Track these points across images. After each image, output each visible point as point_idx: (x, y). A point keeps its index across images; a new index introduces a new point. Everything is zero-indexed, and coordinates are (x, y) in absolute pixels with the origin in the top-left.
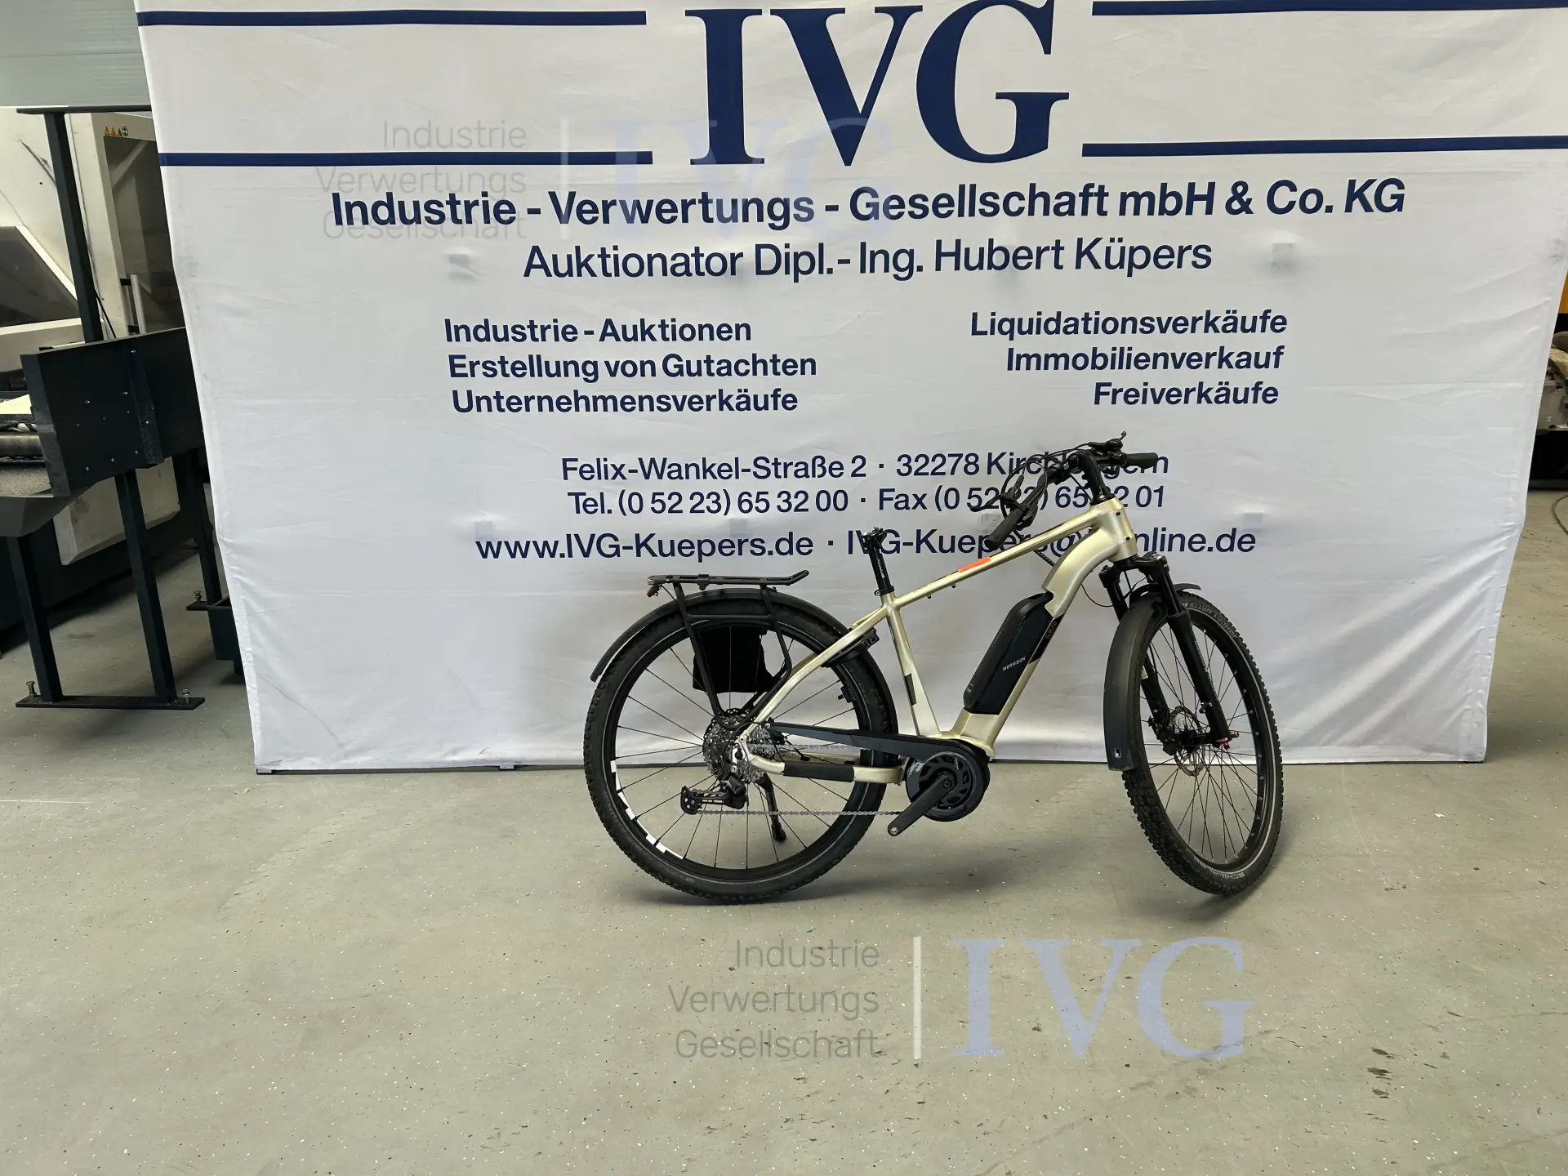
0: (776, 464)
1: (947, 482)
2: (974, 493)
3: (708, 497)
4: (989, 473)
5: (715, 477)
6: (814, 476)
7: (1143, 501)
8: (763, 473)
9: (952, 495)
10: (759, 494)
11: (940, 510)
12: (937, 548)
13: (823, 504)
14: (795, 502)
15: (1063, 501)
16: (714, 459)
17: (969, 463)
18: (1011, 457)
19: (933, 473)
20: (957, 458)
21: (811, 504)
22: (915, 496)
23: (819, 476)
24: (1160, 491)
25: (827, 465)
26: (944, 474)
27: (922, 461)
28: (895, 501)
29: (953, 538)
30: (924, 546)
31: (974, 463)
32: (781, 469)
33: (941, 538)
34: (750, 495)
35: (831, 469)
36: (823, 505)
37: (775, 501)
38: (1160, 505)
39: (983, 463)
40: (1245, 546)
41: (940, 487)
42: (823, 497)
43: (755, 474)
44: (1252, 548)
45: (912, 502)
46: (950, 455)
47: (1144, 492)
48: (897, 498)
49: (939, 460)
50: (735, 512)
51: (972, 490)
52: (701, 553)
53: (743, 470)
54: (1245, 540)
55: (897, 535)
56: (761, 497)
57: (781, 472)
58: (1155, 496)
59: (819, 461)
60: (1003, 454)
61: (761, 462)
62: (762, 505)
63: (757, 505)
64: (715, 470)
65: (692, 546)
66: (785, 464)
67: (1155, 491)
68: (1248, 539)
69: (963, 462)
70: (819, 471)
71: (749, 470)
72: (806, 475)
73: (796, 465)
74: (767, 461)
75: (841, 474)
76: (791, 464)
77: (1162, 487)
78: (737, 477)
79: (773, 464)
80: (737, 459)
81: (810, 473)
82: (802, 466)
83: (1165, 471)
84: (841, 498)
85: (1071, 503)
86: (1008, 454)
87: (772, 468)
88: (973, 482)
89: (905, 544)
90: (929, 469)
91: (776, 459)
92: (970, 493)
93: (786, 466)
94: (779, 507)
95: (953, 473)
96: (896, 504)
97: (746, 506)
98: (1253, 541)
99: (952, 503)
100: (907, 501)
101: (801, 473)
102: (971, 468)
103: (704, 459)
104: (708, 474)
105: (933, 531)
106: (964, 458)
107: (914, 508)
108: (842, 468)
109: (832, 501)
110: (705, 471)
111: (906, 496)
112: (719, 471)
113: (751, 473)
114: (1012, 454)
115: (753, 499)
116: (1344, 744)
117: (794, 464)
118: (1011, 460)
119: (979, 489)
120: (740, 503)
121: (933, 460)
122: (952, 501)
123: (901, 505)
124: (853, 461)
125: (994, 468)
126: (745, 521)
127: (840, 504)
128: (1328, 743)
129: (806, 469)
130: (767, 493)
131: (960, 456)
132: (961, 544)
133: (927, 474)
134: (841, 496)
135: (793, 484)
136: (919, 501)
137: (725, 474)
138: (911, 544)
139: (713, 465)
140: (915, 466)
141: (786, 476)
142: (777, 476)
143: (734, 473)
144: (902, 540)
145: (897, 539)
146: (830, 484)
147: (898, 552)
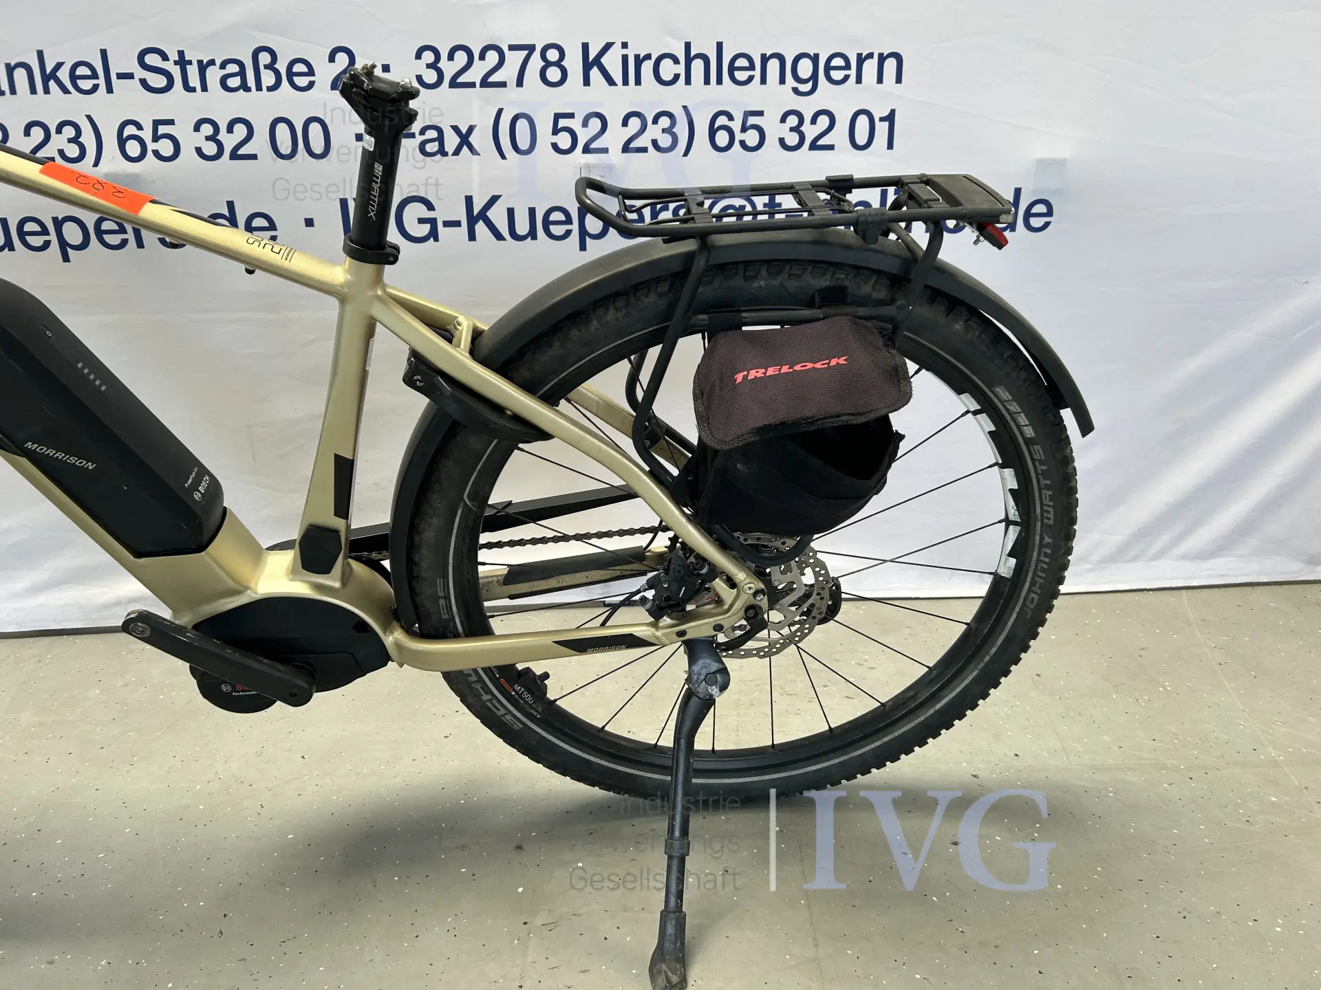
0: (182, 62)
1: (511, 101)
2: (562, 123)
3: (59, 130)
4: (587, 82)
5: (66, 91)
6: (259, 88)
7: (861, 139)
8: (160, 81)
9: (522, 127)
10: (157, 123)
11: (503, 157)
12: (504, 229)
13: (285, 146)
14: (229, 141)
15: (722, 138)
16: (62, 53)
17: (548, 64)
18: (625, 52)
19: (485, 83)
20: (525, 53)
21: (259, 144)
22: (456, 129)
23: (270, 89)
24: (890, 118)
25: (282, 66)
26: (503, 84)
27: (461, 58)
28: (420, 139)
29: (532, 211)
30: (480, 227)
31: (558, 64)
32: (193, 71)
33: (511, 212)
34: (140, 127)
35: (291, 75)
36: (285, 148)
37: (190, 140)
38: (890, 146)
39: (574, 63)
40: (1036, 222)
41: (500, 111)
42: (282, 129)
43: (144, 82)
44: (1047, 225)
45: (452, 141)
46: (512, 48)
47: (863, 121)
48: (422, 132)
49: (492, 57)
50: (112, 163)
51: (558, 116)
52: (63, 244)
53: (121, 76)
54: (1036, 209)
55: (430, 207)
56: (162, 130)
57: (194, 81)
58: (881, 128)
59: (265, 58)
60: (608, 46)
61: (152, 60)
62: (166, 148)
63: (155, 146)
64: (63, 75)
65: (45, 231)
66: (200, 62)
67: (882, 119)
68: (1040, 208)
69: (536, 63)
70: (268, 78)
71: (130, 76)
72: (245, 87)
73: (223, 66)
74: (165, 58)
75: (311, 85)
76: (212, 62)
77: (893, 112)
78: (110, 90)
79: (176, 63)
80: (104, 53)
81: (251, 82)
82: (233, 68)
83: (899, 80)
84: (315, 130)
85: (737, 143)
86: (618, 45)
87: (176, 71)
88: (560, 99)
89: (447, 224)
90: (475, 74)
91: (181, 53)
92: (556, 123)
93: (203, 67)
94: (199, 151)
95: (520, 83)
96: (422, 147)
97: (133, 149)
98: (1050, 213)
99: (524, 143)
100: (440, 139)
101: (234, 82)
102: (554, 74)
103: (40, 54)
104: (52, 84)
105: (494, 199)
106: (537, 54)
107: (457, 152)
108: (311, 72)
109: (300, 139)
110: (46, 79)
111: (439, 130)
112: (74, 78)
113: (136, 82)
114: (625, 45)
115: (147, 135)
116: (1184, 557)
117: (218, 62)
118: (625, 58)
119: (571, 116)
120: (122, 142)
121: (482, 57)
122: (523, 141)
123: (431, 148)
124: (332, 59)
125: (595, 73)
126: (135, 177)
127: (317, 145)
128: (1158, 556)
129: (242, 73)
130: (171, 122)
131: (531, 49)
132: (547, 223)
133: (472, 85)
134: (315, 129)
135: (221, 106)
136: (464, 139)
137: (86, 85)
138: (457, 224)
139: (59, 65)
140: (449, 69)
141: (204, 88)
142: (189, 89)
143: (101, 81)
144: (440, 215)
145: (430, 215)
146: (288, 102)
147: (436, 239)
